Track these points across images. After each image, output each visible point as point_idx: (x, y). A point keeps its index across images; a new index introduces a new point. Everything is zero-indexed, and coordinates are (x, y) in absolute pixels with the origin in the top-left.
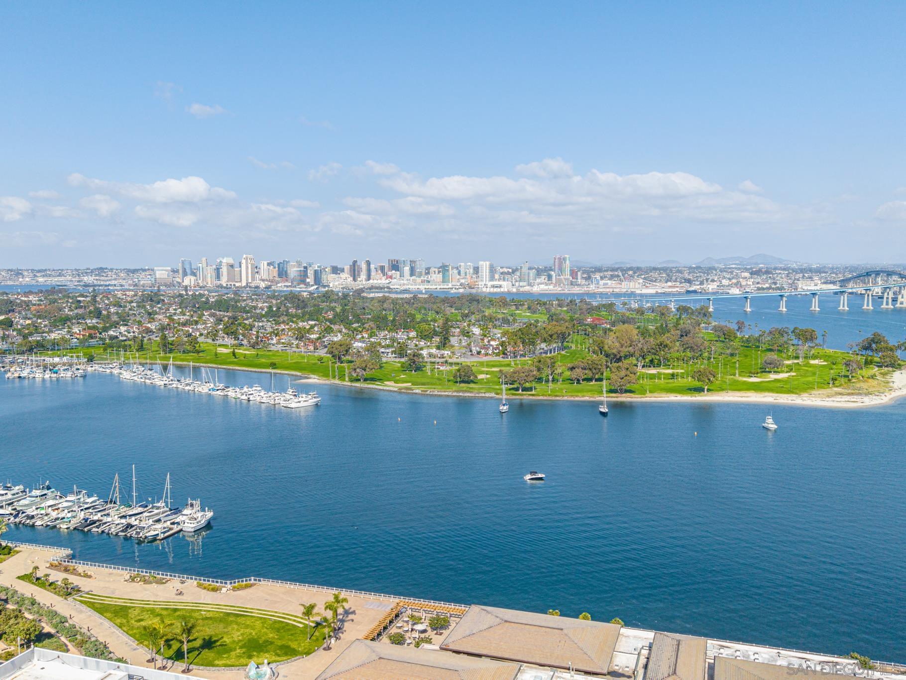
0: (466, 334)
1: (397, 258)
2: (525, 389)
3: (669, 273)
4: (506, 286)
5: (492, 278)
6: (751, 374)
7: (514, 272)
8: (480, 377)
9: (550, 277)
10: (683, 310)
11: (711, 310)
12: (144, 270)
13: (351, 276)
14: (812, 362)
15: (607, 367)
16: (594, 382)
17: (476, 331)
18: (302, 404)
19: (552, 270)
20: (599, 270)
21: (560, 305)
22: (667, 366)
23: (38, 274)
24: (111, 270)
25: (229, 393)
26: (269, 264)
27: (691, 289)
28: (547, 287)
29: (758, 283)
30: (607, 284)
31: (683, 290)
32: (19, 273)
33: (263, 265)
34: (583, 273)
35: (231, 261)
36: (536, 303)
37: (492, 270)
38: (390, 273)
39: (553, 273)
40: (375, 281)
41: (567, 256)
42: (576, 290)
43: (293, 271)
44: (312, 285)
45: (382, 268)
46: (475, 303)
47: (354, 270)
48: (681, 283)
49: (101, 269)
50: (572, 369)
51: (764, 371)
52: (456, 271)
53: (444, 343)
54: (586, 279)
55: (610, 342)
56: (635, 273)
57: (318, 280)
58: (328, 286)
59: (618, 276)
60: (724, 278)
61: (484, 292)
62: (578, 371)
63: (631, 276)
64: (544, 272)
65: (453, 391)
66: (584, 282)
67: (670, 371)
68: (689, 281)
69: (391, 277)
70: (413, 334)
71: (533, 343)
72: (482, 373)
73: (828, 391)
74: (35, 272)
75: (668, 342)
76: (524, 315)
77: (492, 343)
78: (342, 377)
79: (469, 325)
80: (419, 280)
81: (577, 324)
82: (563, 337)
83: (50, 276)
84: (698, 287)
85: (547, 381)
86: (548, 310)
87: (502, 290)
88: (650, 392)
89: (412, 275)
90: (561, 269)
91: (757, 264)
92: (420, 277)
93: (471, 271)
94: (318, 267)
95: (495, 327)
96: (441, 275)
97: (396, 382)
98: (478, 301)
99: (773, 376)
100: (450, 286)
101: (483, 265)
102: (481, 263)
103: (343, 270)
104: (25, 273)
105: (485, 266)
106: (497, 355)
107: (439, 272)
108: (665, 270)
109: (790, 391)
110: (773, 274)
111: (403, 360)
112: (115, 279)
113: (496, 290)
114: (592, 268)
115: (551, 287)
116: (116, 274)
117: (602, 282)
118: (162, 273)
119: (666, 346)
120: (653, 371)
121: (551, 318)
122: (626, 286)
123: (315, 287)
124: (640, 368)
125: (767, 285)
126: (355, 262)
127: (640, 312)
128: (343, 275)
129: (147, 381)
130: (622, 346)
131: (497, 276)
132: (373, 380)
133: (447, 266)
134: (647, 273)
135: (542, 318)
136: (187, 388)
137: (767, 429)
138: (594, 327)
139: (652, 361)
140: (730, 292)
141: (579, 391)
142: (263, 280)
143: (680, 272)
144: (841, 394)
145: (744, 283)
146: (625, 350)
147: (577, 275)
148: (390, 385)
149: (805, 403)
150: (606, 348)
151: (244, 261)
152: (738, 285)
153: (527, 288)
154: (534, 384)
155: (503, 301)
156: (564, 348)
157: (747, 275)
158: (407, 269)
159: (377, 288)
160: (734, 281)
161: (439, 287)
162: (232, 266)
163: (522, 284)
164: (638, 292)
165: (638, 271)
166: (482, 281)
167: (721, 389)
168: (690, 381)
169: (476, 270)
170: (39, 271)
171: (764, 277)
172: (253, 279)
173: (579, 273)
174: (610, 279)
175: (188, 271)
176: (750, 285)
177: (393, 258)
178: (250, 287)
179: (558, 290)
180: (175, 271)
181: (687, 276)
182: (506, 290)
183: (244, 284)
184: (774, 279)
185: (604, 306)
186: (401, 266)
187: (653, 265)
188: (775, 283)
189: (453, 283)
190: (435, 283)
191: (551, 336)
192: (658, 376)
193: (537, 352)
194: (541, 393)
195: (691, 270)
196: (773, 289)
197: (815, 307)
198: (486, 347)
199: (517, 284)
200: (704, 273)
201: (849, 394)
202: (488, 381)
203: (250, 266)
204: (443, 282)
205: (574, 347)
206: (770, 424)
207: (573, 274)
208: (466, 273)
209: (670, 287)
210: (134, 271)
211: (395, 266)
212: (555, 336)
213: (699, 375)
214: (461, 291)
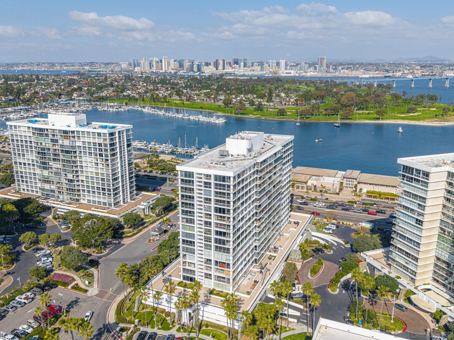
0: (278, 96)
1: (237, 58)
2: (306, 118)
3: (377, 66)
4: (293, 73)
5: (286, 69)
6: (402, 113)
7: (297, 65)
8: (288, 113)
9: (315, 68)
10: (379, 86)
11: (394, 86)
12: (113, 64)
13: (214, 67)
14: (432, 109)
15: (341, 109)
16: (335, 116)
17: (283, 95)
18: (221, 122)
19: (317, 64)
20: (341, 64)
21: (321, 83)
22: (367, 110)
23: (63, 65)
24: (97, 63)
25: (191, 118)
26: (175, 61)
27: (388, 75)
28: (314, 74)
29: (423, 72)
30: (345, 72)
31: (383, 76)
32: (53, 65)
33: (172, 61)
34: (333, 66)
35: (157, 60)
36: (309, 82)
37: (286, 65)
38: (234, 66)
39: (317, 66)
40: (227, 70)
41: (325, 57)
42: (329, 75)
43: (187, 64)
44: (197, 72)
45: (230, 63)
46: (280, 81)
47: (217, 64)
48: (383, 72)
49: (92, 63)
50: (326, 110)
51: (408, 112)
52: (267, 65)
53: (270, 100)
54: (334, 69)
55: (343, 100)
56: (360, 66)
57: (199, 69)
58: (204, 72)
59: (351, 68)
60: (406, 69)
61: (283, 76)
62: (329, 111)
63: (358, 68)
64: (312, 65)
65: (277, 118)
66: (333, 71)
67: (368, 112)
68: (387, 71)
69: (234, 68)
70: (255, 96)
71: (310, 100)
72: (289, 112)
73: (433, 120)
74: (61, 64)
75: (368, 100)
76: (304, 88)
77: (291, 100)
78: (231, 113)
79: (279, 92)
80: (249, 69)
81: (329, 92)
82: (323, 97)
83: (68, 66)
84: (391, 74)
85: (316, 115)
86: (315, 85)
87: (291, 75)
88: (358, 119)
89: (244, 67)
90: (321, 64)
91: (427, 61)
92: (249, 68)
93: (275, 64)
94: (199, 63)
95: (291, 93)
96: (260, 67)
97: (254, 115)
98: (281, 81)
99: (411, 114)
100: (265, 73)
101: (281, 62)
102: (281, 61)
103: (210, 64)
104: (56, 65)
105: (283, 62)
106: (294, 105)
107: (259, 65)
108: (375, 64)
109: (416, 120)
110: (433, 67)
111: (254, 107)
112: (100, 68)
113: (288, 75)
114: (337, 63)
115: (316, 73)
116: (99, 65)
117: (342, 71)
118: (124, 66)
119: (367, 101)
120: (360, 112)
121: (317, 89)
122: (354, 73)
123: (198, 73)
124: (355, 110)
125: (428, 73)
126: (217, 60)
127: (359, 86)
128: (210, 67)
129: (155, 113)
130: (348, 101)
131: (288, 68)
132: (244, 114)
133: (263, 62)
134: (366, 66)
135: (313, 89)
136: (173, 115)
137: (399, 132)
138: (337, 93)
139: (360, 108)
140: (407, 77)
141: (329, 119)
142: (173, 69)
143: (383, 66)
144: (437, 121)
145: (416, 72)
146: (349, 103)
147: (329, 67)
148: (251, 116)
149: (420, 124)
150: (341, 102)
151: (163, 60)
152: (413, 73)
153: (304, 74)
154: (310, 116)
155: (293, 80)
156: (323, 102)
157: (418, 67)
158: (242, 64)
159: (228, 74)
160: (411, 71)
161: (259, 73)
162: (158, 62)
163: (301, 72)
164: (360, 76)
165: (361, 65)
166: (281, 70)
167: (387, 119)
168: (376, 116)
169: (278, 64)
170: (63, 64)
171: (428, 69)
172: (168, 69)
173: (331, 66)
174: (346, 70)
175: (136, 64)
176: (419, 73)
177: (235, 58)
178: (167, 73)
179: (320, 75)
180: (130, 64)
181: (387, 68)
182: (293, 75)
183: (164, 71)
184: (433, 70)
185: (342, 83)
186: (239, 62)
187: (370, 62)
188: (432, 72)
189: (267, 71)
190: (257, 71)
191: (317, 97)
192: (362, 114)
193: (311, 104)
194: (313, 119)
195: (390, 65)
196: (431, 75)
197: (447, 85)
198: (289, 102)
199: (299, 72)
200: (396, 67)
201: (440, 121)
202: (291, 115)
203: (166, 62)
204: (261, 70)
205: (327, 102)
206: (400, 130)
207: (328, 67)
208: (272, 66)
209: (377, 74)
210: (108, 64)
211: (236, 62)
212: (319, 97)
213: (378, 113)
214: (271, 75)
